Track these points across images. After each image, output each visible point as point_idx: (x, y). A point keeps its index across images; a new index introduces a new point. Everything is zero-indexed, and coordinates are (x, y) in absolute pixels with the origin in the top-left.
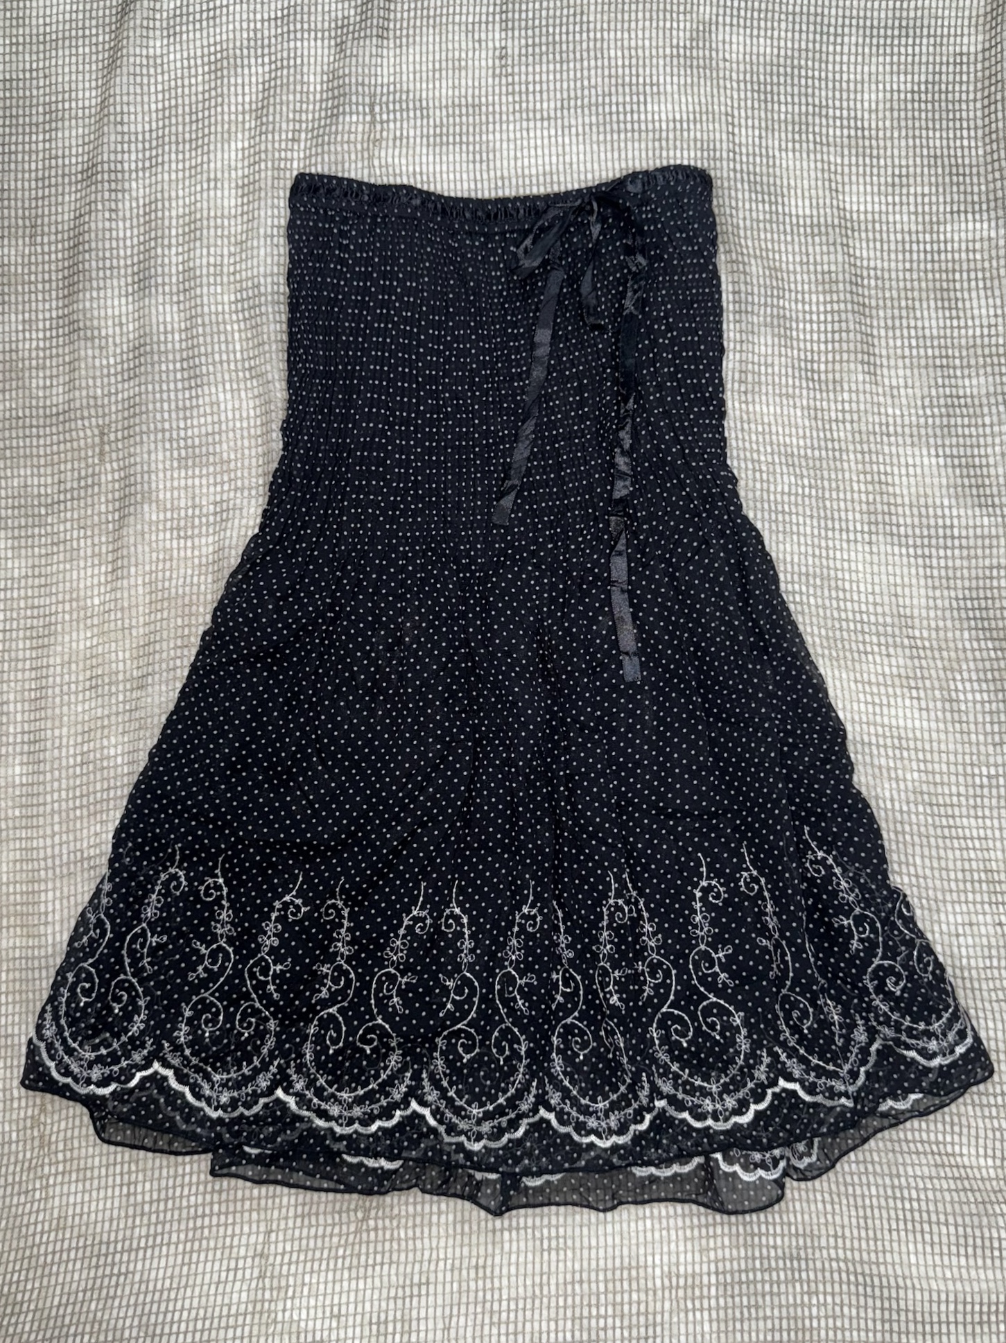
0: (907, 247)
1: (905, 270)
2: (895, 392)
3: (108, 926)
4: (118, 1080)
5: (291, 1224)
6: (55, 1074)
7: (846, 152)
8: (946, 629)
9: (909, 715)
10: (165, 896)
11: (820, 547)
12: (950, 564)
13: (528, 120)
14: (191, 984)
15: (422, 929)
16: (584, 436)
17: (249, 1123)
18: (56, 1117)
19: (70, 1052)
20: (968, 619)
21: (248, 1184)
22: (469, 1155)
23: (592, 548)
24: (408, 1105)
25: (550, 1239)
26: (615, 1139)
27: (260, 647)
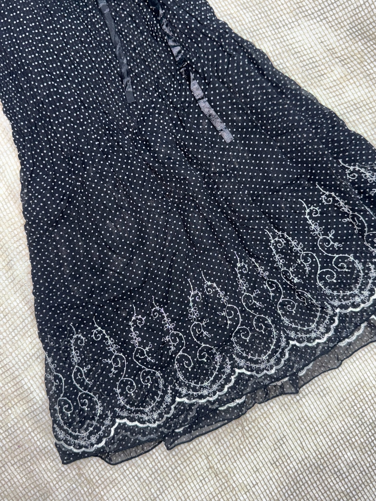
3: (61, 376)
4: (104, 436)
5: (214, 449)
6: (75, 451)
8: (350, 46)
9: (354, 92)
10: (78, 349)
11: (279, 38)
12: (337, 16)
14: (112, 379)
15: (199, 298)
16: (147, 41)
17: (172, 420)
18: (87, 468)
19: (76, 438)
20: (357, 36)
21: (186, 444)
22: (271, 376)
23: (180, 90)
24: (234, 372)
25: (322, 391)
26: (327, 336)
27: (55, 216)
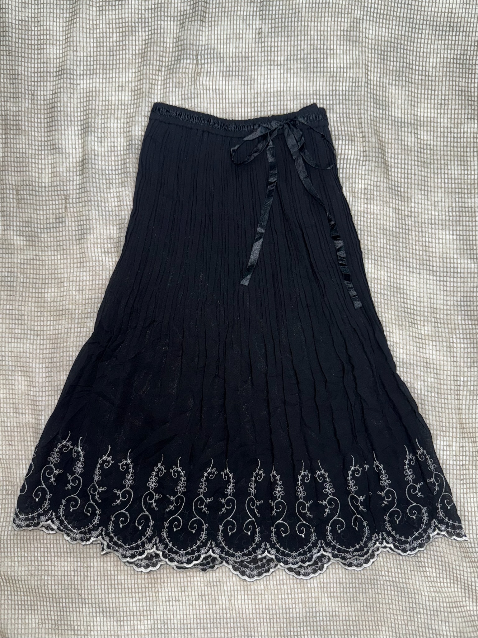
0: (446, 135)
1: (444, 146)
2: (436, 204)
7: (420, 87)
13: (271, 65)
